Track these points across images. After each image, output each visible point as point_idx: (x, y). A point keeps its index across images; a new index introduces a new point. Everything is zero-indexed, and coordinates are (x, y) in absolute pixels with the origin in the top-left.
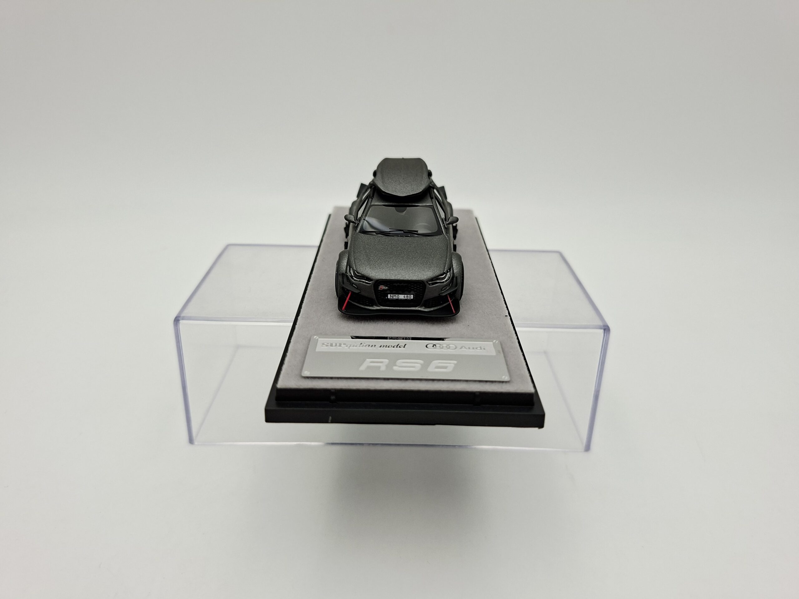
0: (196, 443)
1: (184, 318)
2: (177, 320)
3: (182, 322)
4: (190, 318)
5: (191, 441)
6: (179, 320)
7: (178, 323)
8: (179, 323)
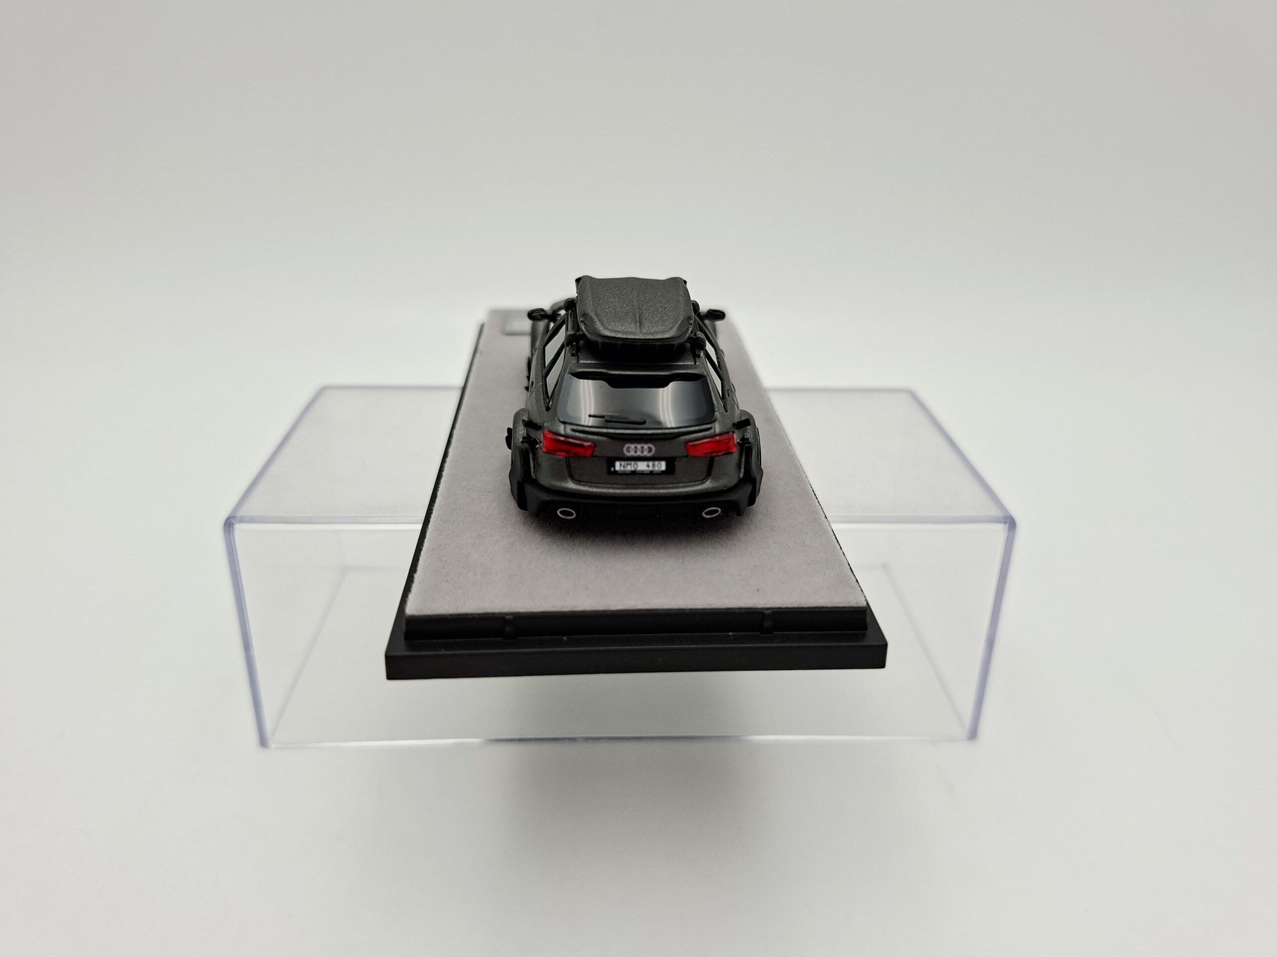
0: (273, 745)
1: (242, 520)
2: (229, 524)
3: (238, 527)
4: (252, 520)
5: (263, 742)
6: (233, 524)
7: (231, 529)
8: (233, 528)
